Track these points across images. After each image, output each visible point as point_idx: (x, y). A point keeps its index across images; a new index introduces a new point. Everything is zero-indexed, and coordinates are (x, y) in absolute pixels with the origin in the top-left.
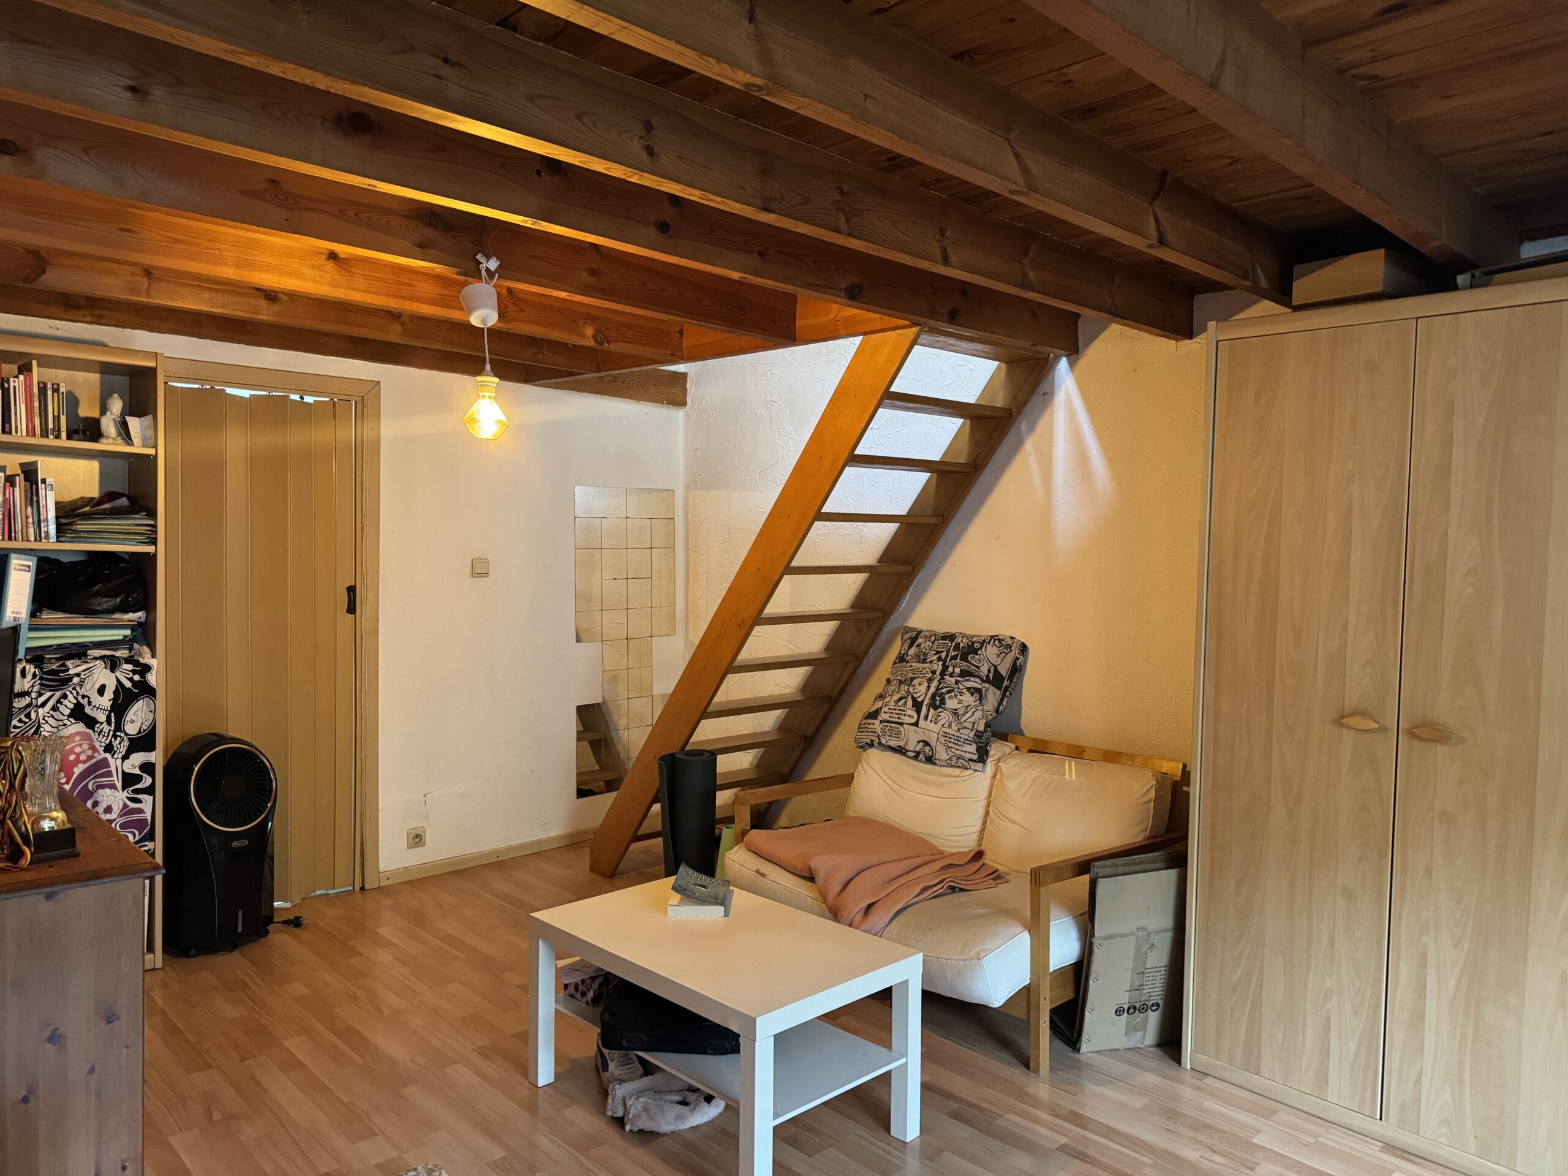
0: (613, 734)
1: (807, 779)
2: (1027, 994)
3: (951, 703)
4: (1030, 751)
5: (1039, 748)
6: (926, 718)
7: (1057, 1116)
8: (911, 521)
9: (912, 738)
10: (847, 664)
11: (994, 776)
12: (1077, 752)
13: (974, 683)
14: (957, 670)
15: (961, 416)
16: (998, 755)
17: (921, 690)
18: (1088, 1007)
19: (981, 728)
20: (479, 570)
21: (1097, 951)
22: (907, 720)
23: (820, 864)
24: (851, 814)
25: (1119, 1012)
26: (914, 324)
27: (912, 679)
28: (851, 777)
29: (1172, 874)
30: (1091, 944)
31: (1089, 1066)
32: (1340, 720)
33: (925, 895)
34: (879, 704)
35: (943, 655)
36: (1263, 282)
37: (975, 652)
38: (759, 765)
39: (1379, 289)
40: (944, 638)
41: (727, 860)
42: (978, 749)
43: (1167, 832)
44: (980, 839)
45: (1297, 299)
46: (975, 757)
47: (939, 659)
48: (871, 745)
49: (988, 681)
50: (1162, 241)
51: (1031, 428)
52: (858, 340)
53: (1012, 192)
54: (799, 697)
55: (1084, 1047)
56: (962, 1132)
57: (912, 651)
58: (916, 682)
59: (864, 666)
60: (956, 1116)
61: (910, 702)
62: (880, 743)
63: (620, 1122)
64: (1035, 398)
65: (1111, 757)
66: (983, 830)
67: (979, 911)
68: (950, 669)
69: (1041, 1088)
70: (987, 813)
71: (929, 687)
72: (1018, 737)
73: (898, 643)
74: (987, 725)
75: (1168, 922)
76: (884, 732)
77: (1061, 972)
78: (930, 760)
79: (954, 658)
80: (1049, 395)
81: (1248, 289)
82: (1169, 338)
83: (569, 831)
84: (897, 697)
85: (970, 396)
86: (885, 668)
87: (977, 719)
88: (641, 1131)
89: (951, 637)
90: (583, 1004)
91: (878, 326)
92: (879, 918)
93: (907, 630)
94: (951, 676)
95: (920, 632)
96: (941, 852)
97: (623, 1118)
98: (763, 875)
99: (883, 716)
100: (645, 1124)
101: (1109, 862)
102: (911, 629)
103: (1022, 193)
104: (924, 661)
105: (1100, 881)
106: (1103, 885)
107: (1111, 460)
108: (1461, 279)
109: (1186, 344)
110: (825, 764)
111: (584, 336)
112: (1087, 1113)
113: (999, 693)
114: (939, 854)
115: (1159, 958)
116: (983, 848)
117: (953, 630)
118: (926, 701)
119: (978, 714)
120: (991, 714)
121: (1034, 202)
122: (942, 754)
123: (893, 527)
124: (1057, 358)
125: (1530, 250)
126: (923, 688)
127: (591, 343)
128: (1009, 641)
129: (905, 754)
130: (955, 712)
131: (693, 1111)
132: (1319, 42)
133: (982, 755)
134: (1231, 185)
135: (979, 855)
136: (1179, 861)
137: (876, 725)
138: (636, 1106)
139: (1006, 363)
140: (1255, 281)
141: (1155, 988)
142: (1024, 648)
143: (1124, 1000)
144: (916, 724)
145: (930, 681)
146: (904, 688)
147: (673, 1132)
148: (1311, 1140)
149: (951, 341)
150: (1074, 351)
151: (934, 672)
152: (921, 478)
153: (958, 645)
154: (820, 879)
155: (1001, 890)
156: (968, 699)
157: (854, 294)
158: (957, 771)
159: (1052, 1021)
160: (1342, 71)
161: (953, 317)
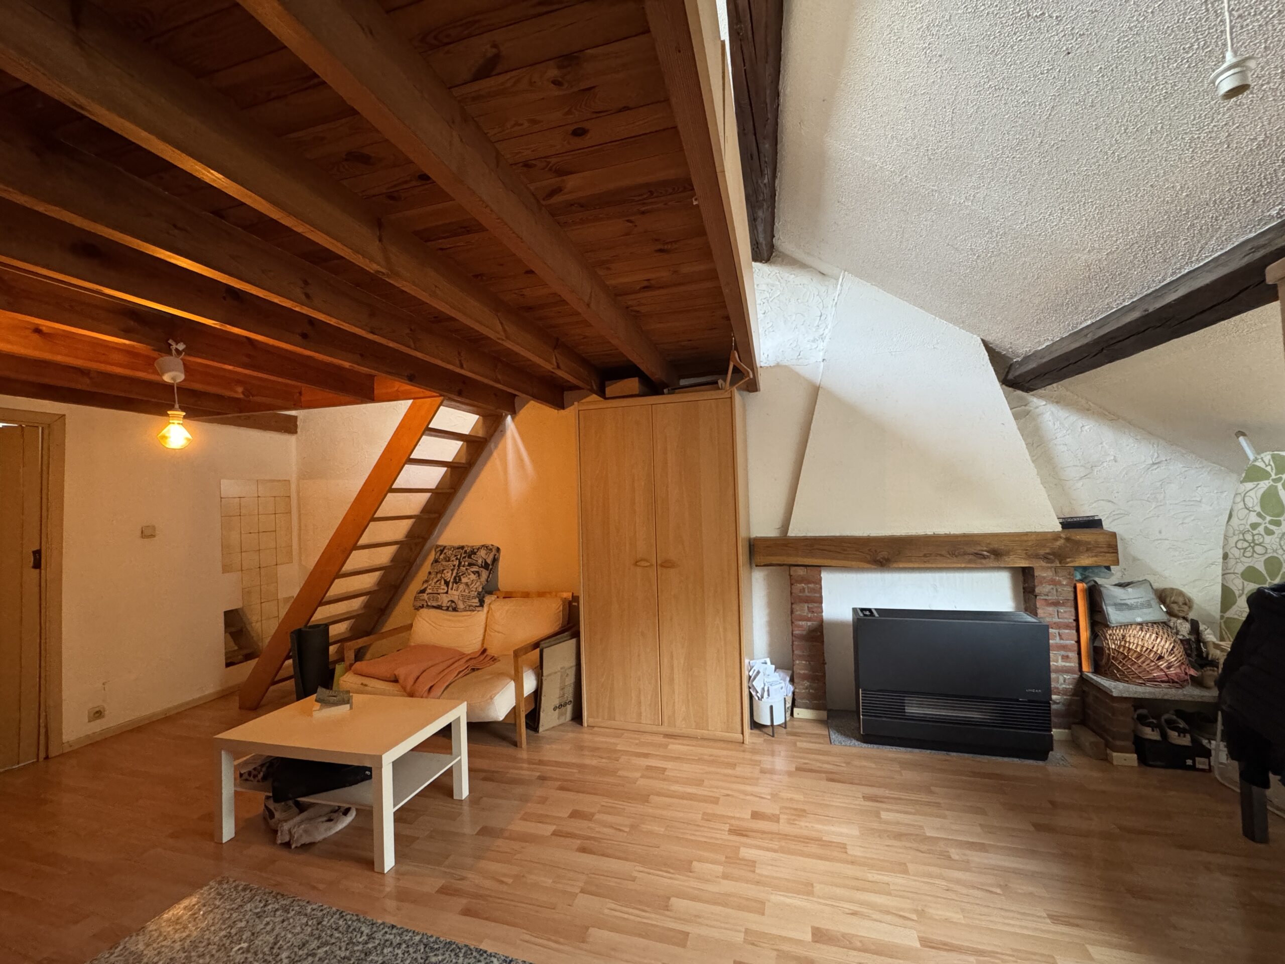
0: (248, 626)
1: (383, 630)
2: (514, 711)
3: (464, 580)
4: (504, 598)
5: (508, 596)
6: (452, 589)
7: (534, 764)
8: (437, 491)
9: (445, 600)
10: (405, 567)
11: (488, 612)
12: (526, 595)
13: (475, 569)
14: (467, 563)
15: (462, 440)
16: (489, 602)
17: (448, 575)
18: (542, 710)
19: (480, 590)
20: (147, 533)
21: (544, 683)
22: (442, 591)
23: (401, 672)
24: (413, 644)
25: (554, 709)
26: (441, 395)
27: (443, 570)
28: (411, 626)
29: (574, 641)
30: (542, 680)
31: (543, 737)
32: (636, 564)
33: (459, 676)
34: (425, 586)
35: (459, 557)
36: (595, 387)
37: (475, 553)
38: (352, 629)
39: (637, 393)
40: (458, 548)
41: (341, 682)
42: (479, 601)
43: (568, 624)
44: (483, 644)
45: (608, 394)
46: (478, 604)
47: (457, 559)
48: (422, 607)
49: (482, 567)
50: (558, 367)
51: (496, 447)
52: (410, 402)
53: (499, 339)
54: (376, 588)
55: (541, 729)
56: (489, 786)
57: (442, 557)
58: (445, 572)
59: (414, 568)
60: (485, 779)
61: (443, 582)
62: (428, 606)
63: (287, 845)
64: (496, 434)
65: (541, 594)
66: (484, 639)
67: (488, 677)
68: (463, 563)
69: (523, 754)
70: (485, 630)
71: (452, 574)
72: (498, 592)
73: (433, 553)
74: (483, 588)
75: (572, 662)
76: (429, 599)
77: (529, 696)
78: (455, 610)
79: (465, 557)
80: (503, 432)
81: (589, 390)
82: (555, 409)
83: (219, 688)
84: (435, 580)
85: (466, 431)
86: (427, 567)
87: (478, 586)
88: (303, 845)
89: (462, 548)
90: (255, 783)
91: (422, 395)
92: (437, 691)
93: (438, 546)
94: (464, 566)
95: (445, 547)
96: (464, 654)
97: (290, 841)
98: (366, 685)
99: (428, 591)
100: (306, 840)
101: (547, 641)
102: (440, 546)
103: (503, 340)
104: (449, 561)
105: (545, 650)
106: (546, 651)
107: (533, 461)
108: (665, 391)
109: (562, 411)
110: (395, 620)
111: (236, 392)
112: (545, 758)
113: (487, 572)
114: (462, 655)
115: (570, 680)
116: (485, 646)
117: (462, 544)
118: (452, 580)
119: (478, 584)
120: (484, 583)
121: (509, 345)
122: (461, 606)
123: (428, 495)
124: (506, 416)
125: (683, 382)
126: (449, 575)
127: (241, 396)
128: (491, 547)
129: (441, 609)
130: (467, 584)
131: (336, 823)
132: (620, 295)
133: (482, 603)
134: (582, 347)
135: (484, 651)
136: (576, 635)
137: (425, 596)
138: (298, 832)
139: (483, 416)
140: (592, 386)
141: (569, 694)
142: (498, 550)
143: (557, 702)
144: (447, 593)
145: (453, 570)
146: (439, 576)
147: (325, 839)
148: (637, 741)
149: (458, 404)
150: (514, 413)
151: (454, 566)
152: (443, 470)
153: (466, 551)
154: (401, 681)
155: (497, 665)
156: (473, 577)
157: (411, 379)
158: (469, 613)
159: (526, 723)
160: (627, 308)
161: (460, 393)
